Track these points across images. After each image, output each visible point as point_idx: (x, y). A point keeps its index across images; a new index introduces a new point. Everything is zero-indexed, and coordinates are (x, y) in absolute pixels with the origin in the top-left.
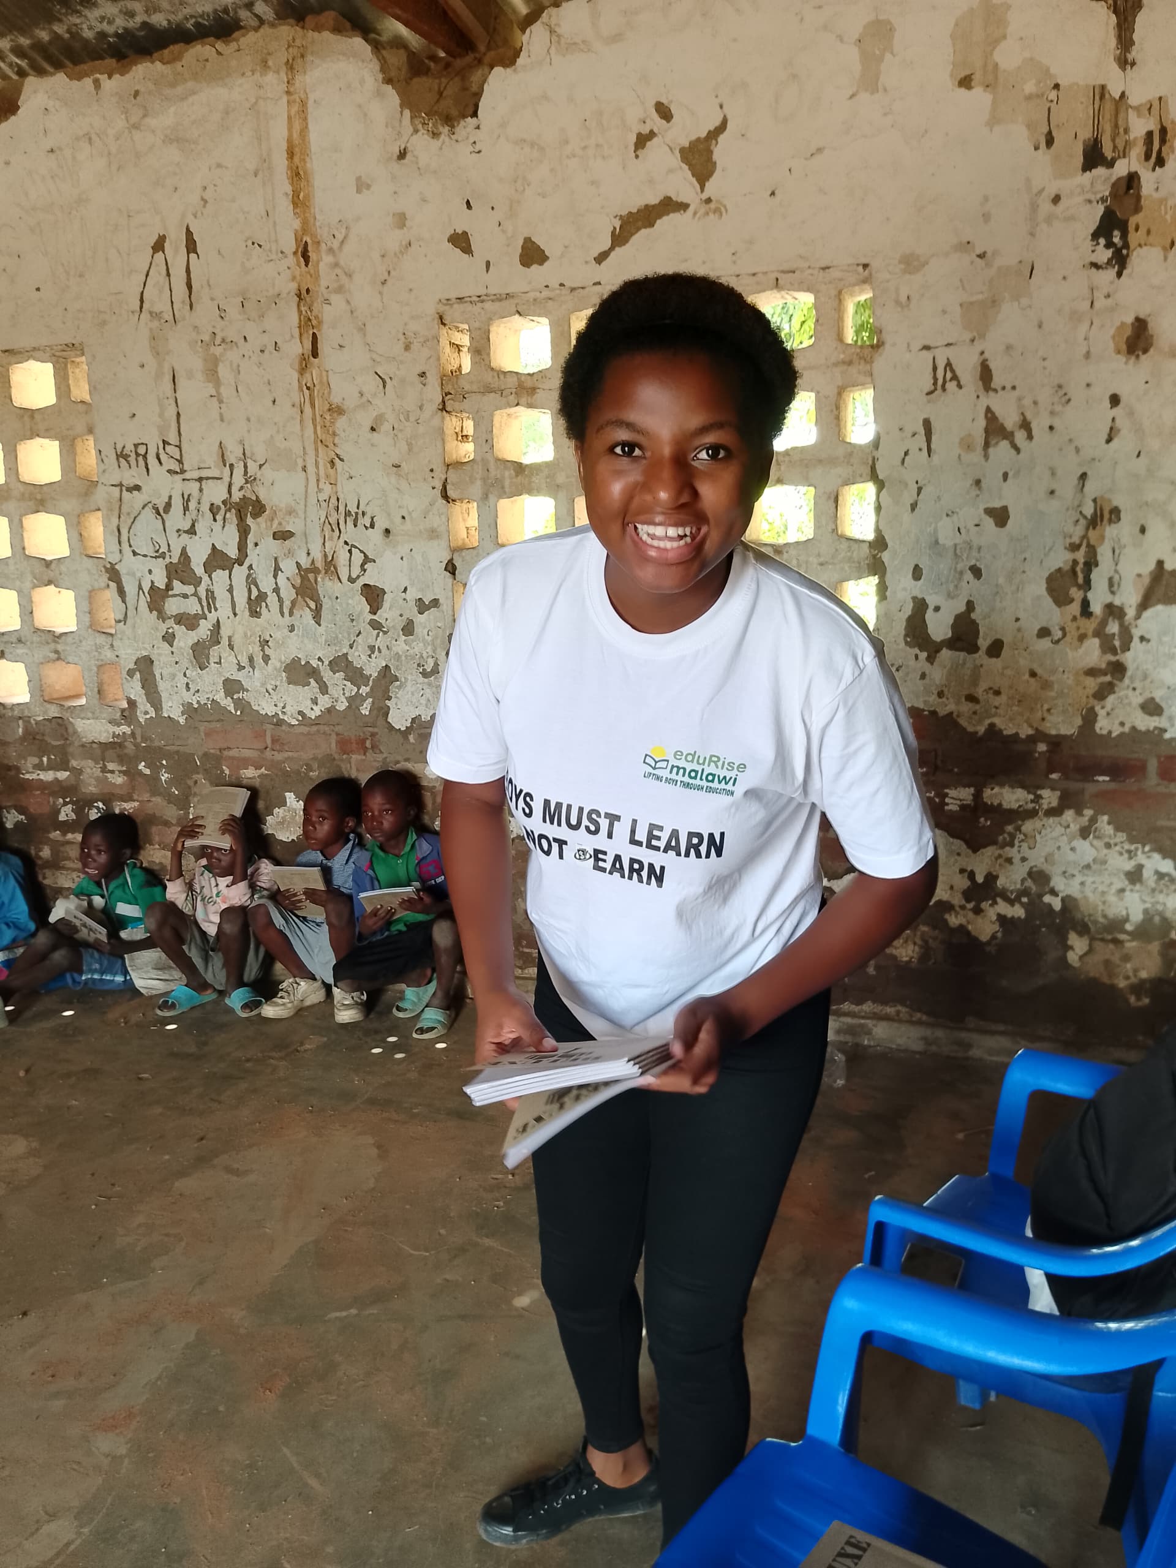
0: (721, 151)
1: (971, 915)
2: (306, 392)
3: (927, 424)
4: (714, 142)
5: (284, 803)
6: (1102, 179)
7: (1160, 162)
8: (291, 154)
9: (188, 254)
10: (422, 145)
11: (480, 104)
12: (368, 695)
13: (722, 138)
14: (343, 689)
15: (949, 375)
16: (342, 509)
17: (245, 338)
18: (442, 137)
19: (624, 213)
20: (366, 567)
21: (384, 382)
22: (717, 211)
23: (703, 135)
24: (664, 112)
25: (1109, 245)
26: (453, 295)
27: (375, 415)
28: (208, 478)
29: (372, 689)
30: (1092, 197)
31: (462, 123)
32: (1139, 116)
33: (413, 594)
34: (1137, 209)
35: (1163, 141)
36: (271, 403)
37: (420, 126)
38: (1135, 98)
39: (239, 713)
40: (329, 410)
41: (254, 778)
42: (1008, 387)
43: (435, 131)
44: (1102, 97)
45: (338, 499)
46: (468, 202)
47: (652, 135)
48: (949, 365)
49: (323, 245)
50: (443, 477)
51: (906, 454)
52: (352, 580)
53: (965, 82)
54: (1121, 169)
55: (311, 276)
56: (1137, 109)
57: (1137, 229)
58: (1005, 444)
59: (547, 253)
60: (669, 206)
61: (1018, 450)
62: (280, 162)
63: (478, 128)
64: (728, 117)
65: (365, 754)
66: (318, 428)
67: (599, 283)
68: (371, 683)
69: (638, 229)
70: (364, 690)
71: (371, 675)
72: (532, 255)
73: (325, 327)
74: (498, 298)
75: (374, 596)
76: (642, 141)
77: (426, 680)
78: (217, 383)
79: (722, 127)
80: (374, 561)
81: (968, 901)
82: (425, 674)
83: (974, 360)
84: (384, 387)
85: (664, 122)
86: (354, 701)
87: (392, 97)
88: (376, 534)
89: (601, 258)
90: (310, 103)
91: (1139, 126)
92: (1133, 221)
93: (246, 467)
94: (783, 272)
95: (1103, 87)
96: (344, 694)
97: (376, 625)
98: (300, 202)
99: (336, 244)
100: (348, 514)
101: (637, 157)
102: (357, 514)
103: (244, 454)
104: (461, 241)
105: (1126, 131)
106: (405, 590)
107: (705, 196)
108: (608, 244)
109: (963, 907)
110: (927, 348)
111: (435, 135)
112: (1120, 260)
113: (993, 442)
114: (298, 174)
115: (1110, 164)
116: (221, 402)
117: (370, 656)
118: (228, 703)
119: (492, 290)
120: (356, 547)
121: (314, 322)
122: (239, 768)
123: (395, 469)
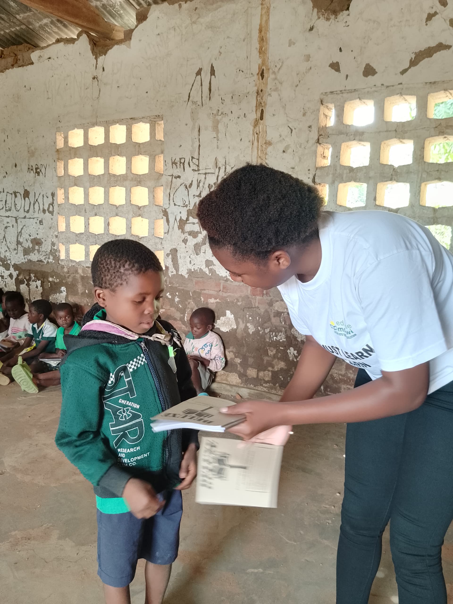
2: (256, 135)
5: (225, 315)
8: (260, 31)
9: (211, 75)
10: (321, 23)
11: (351, 4)
17: (232, 112)
18: (331, 20)
19: (417, 51)
21: (292, 130)
24: (443, 2)
26: (329, 91)
27: (285, 145)
28: (209, 173)
31: (341, 13)
36: (240, 140)
37: (321, 16)
39: (210, 275)
40: (265, 143)
41: (213, 303)
43: (328, 18)
46: (340, 49)
47: (436, 13)
49: (271, 70)
50: (314, 173)
55: (264, 84)
59: (376, 70)
60: (440, 47)
62: (255, 35)
65: (263, 296)
66: (259, 151)
67: (401, 84)
69: (424, 58)
72: (369, 71)
73: (267, 106)
74: (350, 91)
76: (430, 17)
78: (217, 132)
84: (291, 132)
85: (443, 7)
87: (310, 4)
89: (404, 72)
90: (272, 8)
93: (225, 168)
98: (262, 51)
99: (276, 70)
101: (427, 25)
103: (225, 163)
104: (335, 66)
108: (408, 65)
111: (328, 19)
114: (262, 40)
116: (218, 140)
118: (206, 270)
119: (347, 88)
121: (263, 104)
122: (207, 298)
123: (292, 169)
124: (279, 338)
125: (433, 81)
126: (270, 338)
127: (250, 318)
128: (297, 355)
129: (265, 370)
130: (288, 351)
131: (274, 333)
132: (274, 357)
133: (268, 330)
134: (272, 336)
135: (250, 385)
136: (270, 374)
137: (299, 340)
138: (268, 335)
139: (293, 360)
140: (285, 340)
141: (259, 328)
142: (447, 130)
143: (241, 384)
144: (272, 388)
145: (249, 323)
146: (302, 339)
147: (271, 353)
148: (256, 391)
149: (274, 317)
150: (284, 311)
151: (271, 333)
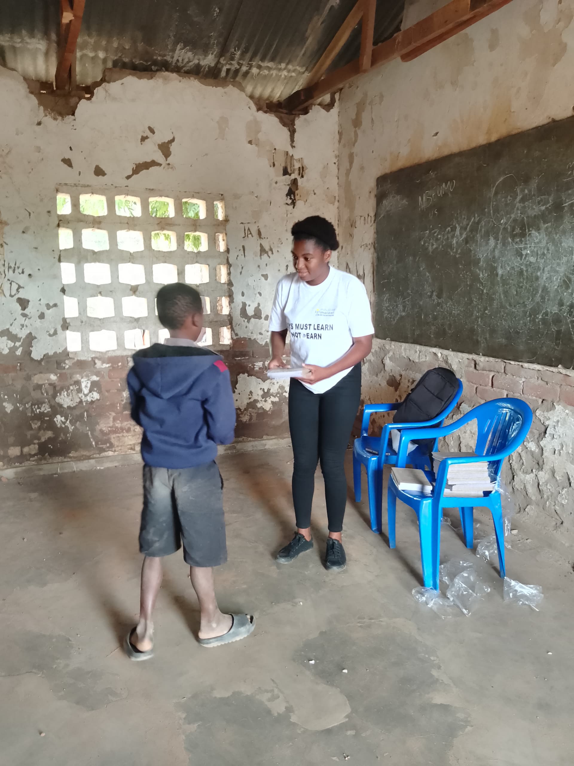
0: (173, 148)
1: (264, 402)
3: (243, 247)
4: (170, 145)
6: (288, 179)
7: (302, 177)
10: (48, 120)
11: (76, 111)
12: (20, 346)
13: (173, 144)
14: (7, 344)
15: (249, 233)
16: (6, 265)
18: (58, 121)
19: (137, 163)
20: (19, 290)
21: (30, 213)
22: (172, 168)
23: (166, 141)
24: (152, 131)
25: (291, 199)
26: (63, 182)
27: (24, 226)
29: (22, 343)
30: (285, 183)
31: (67, 117)
32: (297, 162)
33: (44, 302)
34: (297, 189)
35: (303, 171)
37: (48, 114)
38: (296, 157)
42: (266, 238)
43: (55, 117)
44: (287, 155)
45: (5, 261)
46: (71, 148)
47: (147, 137)
48: (249, 229)
50: (59, 254)
51: (238, 256)
52: (11, 296)
53: (250, 142)
54: (293, 176)
56: (296, 160)
57: (297, 195)
58: (266, 255)
59: (106, 172)
60: (153, 163)
61: (269, 257)
63: (75, 120)
64: (175, 137)
65: (17, 373)
67: (127, 186)
68: (22, 340)
69: (143, 170)
70: (18, 344)
71: (22, 337)
72: (99, 172)
74: (84, 186)
75: (23, 303)
76: (143, 139)
77: (51, 338)
79: (173, 140)
80: (23, 288)
81: (263, 398)
82: (50, 335)
83: (256, 228)
84: (30, 215)
85: (152, 134)
86: (13, 350)
87: (34, 100)
88: (25, 276)
89: (128, 177)
91: (297, 165)
92: (297, 192)
94: (196, 193)
95: (287, 152)
96: (7, 346)
97: (25, 315)
99: (4, 154)
100: (9, 267)
101: (141, 144)
102: (15, 268)
104: (68, 162)
105: (294, 166)
106: (40, 300)
107: (167, 162)
108: (131, 173)
109: (261, 401)
110: (242, 223)
111: (55, 119)
112: (293, 203)
113: (262, 254)
115: (290, 175)
117: (21, 329)
119: (81, 183)
120: (14, 282)
123: (35, 249)
124: (43, 409)
125: (151, 188)
126: (32, 411)
127: (6, 397)
128: (65, 420)
129: (29, 445)
130: (55, 419)
131: (36, 406)
132: (40, 428)
133: (30, 404)
134: (34, 409)
135: (15, 464)
136: (37, 446)
137: (65, 406)
138: (30, 410)
139: (61, 426)
140: (50, 410)
141: (18, 405)
142: (167, 227)
143: (4, 465)
144: (41, 460)
145: (5, 402)
146: (69, 405)
147: (34, 426)
148: (24, 468)
149: (34, 390)
150: (45, 383)
151: (33, 407)
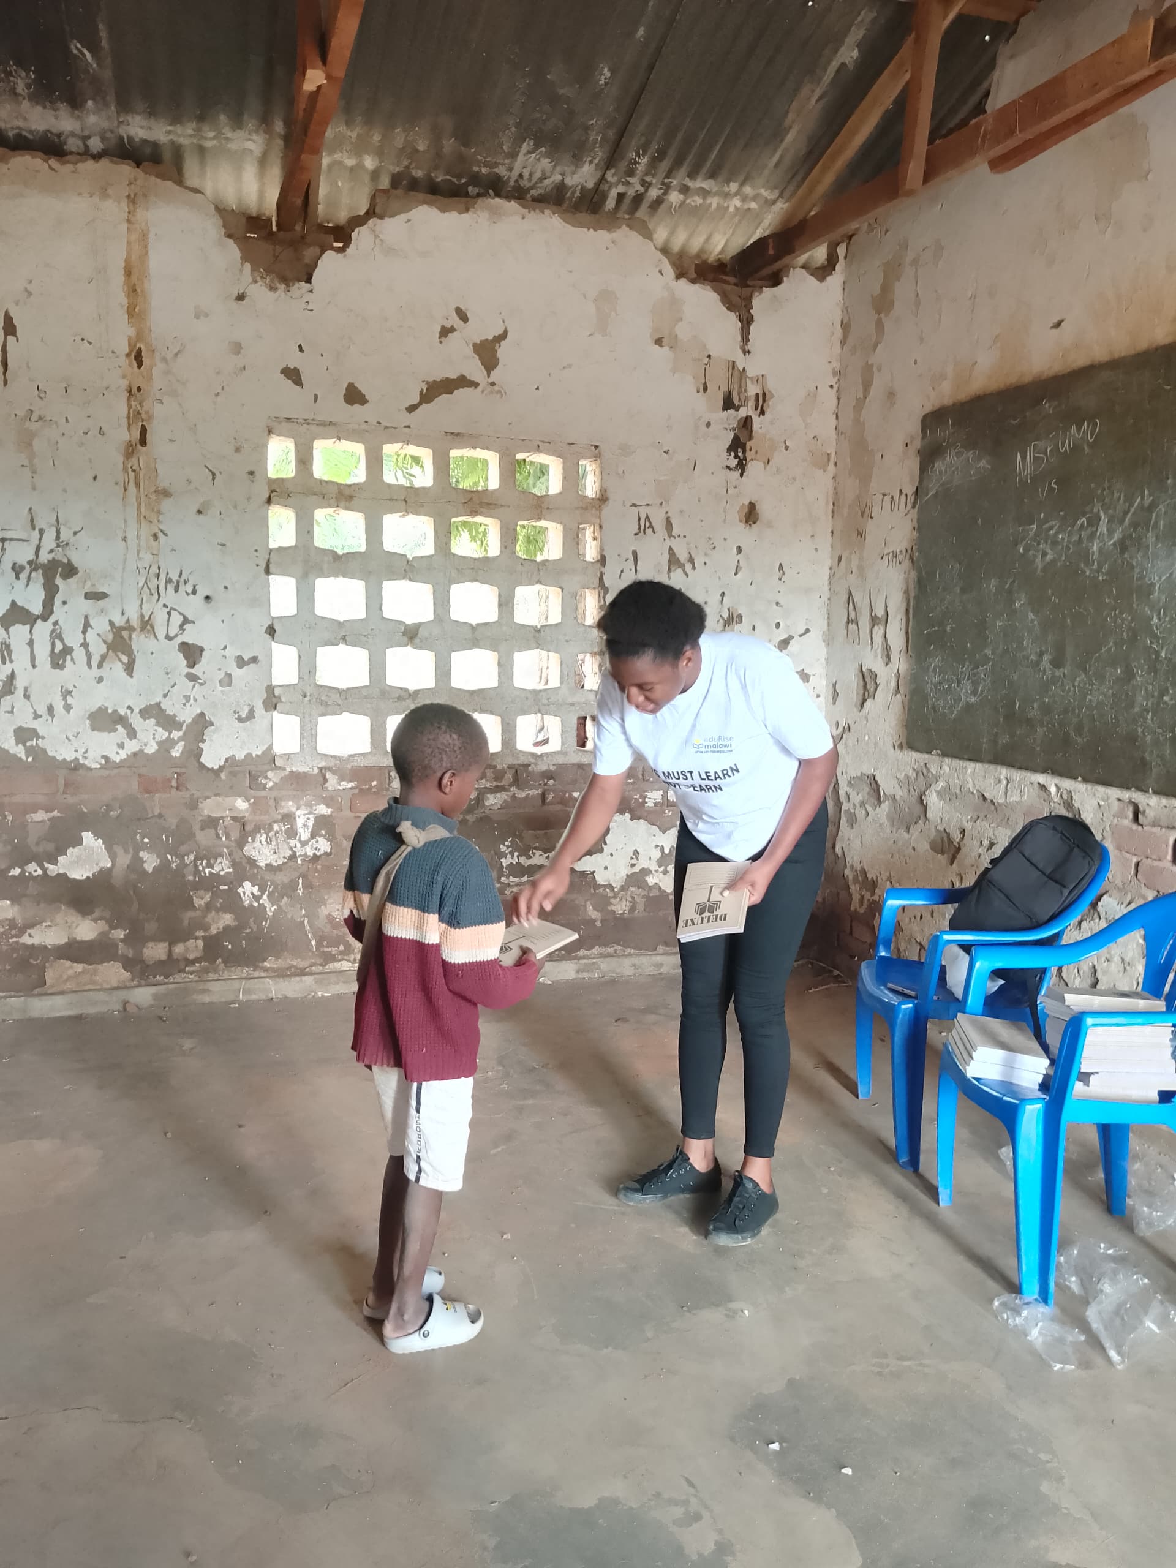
0: (503, 351)
1: (661, 875)
2: (132, 475)
3: (635, 554)
4: (497, 344)
5: (80, 842)
6: (733, 417)
7: (763, 413)
8: (128, 273)
9: (6, 335)
10: (259, 292)
11: (315, 275)
12: (180, 739)
13: (503, 343)
14: (154, 734)
15: (648, 524)
16: (163, 576)
17: (66, 419)
18: (278, 293)
19: (431, 380)
20: (185, 627)
21: (214, 475)
22: (499, 392)
23: (491, 338)
24: (463, 316)
25: (736, 457)
26: (282, 415)
27: (202, 501)
28: (11, 540)
29: (185, 734)
30: (727, 426)
31: (297, 285)
32: (752, 383)
33: (232, 652)
34: (750, 438)
35: (764, 401)
36: (92, 480)
37: (259, 279)
38: (750, 373)
39: (30, 759)
40: (155, 492)
41: (43, 821)
42: (682, 536)
43: (273, 285)
44: (733, 368)
45: (159, 568)
46: (300, 346)
47: (452, 330)
48: (647, 517)
49: (157, 354)
50: (267, 557)
51: (622, 571)
52: (169, 638)
53: (659, 342)
54: (743, 413)
55: (143, 377)
56: (751, 379)
57: (751, 450)
58: (680, 571)
59: (367, 397)
60: (463, 382)
61: (687, 575)
62: (117, 277)
63: (311, 291)
64: (508, 329)
65: (170, 793)
66: (143, 505)
67: (409, 427)
68: (184, 728)
69: (440, 395)
70: (176, 735)
71: (184, 722)
72: (354, 396)
73: (155, 422)
74: (322, 424)
75: (192, 653)
76: (445, 332)
77: (241, 725)
78: (32, 456)
79: (504, 336)
80: (194, 623)
81: (660, 867)
82: (240, 720)
83: (663, 516)
84: (214, 479)
85: (462, 322)
86: (165, 746)
87: (233, 250)
88: (198, 599)
89: (411, 409)
90: (151, 236)
91: (753, 390)
92: (748, 444)
93: (58, 532)
94: (543, 442)
95: (734, 362)
96: (154, 738)
97: (192, 678)
98: (135, 311)
99: (169, 356)
100: (169, 581)
101: (441, 342)
102: (178, 582)
103: (57, 521)
104: (293, 375)
105: (746, 391)
106: (225, 648)
107: (490, 380)
108: (416, 400)
109: (656, 871)
110: (634, 505)
111: (273, 289)
112: (742, 467)
113: (673, 569)
114: (135, 291)
115: (737, 409)
116: (34, 472)
117: (184, 705)
118: (20, 751)
119: (319, 417)
120: (175, 610)
121: (144, 416)
122: (25, 812)
123: (220, 547)
124: (217, 868)
125: (456, 431)
126: (196, 872)
127: (146, 840)
128: (259, 893)
129: (185, 940)
130: (240, 890)
131: (205, 862)
132: (208, 907)
133: (192, 857)
134: (200, 868)
135: (155, 977)
136: (200, 943)
137: (262, 864)
138: (191, 868)
139: (251, 905)
140: (231, 870)
141: (169, 857)
142: (482, 509)
143: (133, 980)
144: (206, 971)
145: (143, 850)
146: (268, 862)
147: (198, 902)
148: (171, 986)
149: (202, 829)
150: (224, 815)
151: (199, 862)
